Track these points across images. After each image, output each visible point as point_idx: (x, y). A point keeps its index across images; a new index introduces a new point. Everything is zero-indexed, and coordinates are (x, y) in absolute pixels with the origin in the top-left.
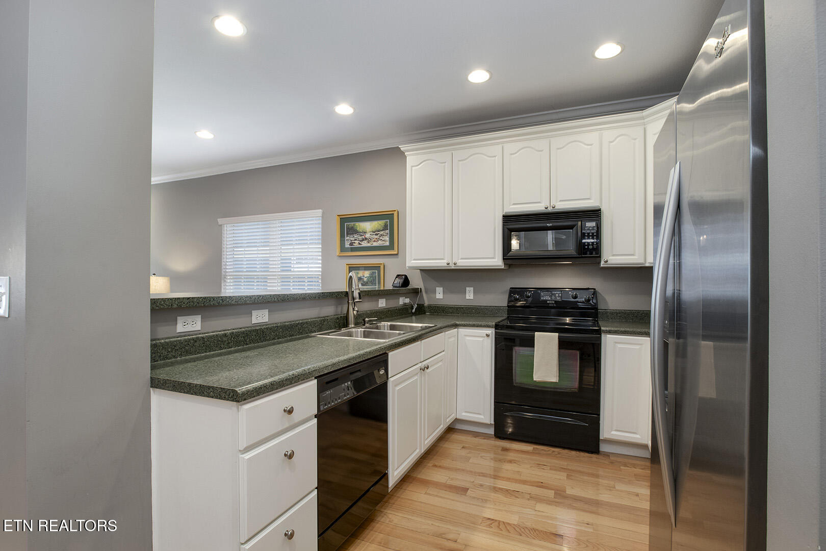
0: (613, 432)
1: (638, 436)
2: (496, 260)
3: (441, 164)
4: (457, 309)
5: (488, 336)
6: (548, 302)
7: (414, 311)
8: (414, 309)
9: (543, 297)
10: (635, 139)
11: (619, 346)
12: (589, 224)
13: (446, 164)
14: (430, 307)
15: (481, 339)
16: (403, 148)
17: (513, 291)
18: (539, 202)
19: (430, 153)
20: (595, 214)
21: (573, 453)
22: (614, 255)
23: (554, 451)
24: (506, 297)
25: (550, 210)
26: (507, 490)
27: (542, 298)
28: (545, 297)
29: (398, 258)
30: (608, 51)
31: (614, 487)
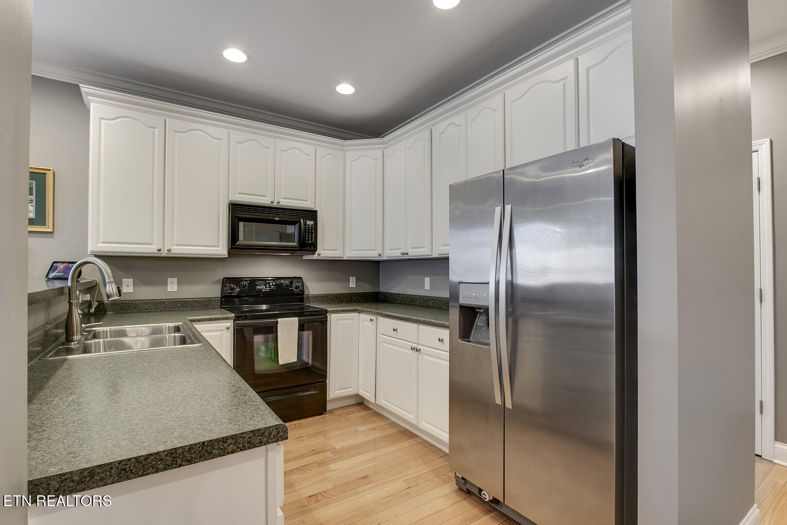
0: (336, 392)
1: (352, 389)
2: (220, 248)
3: (150, 129)
4: (156, 304)
5: (228, 328)
6: (264, 291)
7: (92, 310)
8: (94, 308)
9: (258, 285)
10: (339, 160)
11: (340, 322)
12: (309, 222)
13: (157, 129)
14: (114, 304)
15: (219, 333)
16: (85, 89)
17: (227, 281)
18: (265, 196)
19: (137, 110)
20: (312, 214)
21: (309, 419)
22: (324, 250)
23: (295, 424)
24: (219, 287)
25: (275, 205)
26: (297, 469)
27: (257, 287)
28: (261, 287)
29: (53, 237)
30: (345, 89)
31: (358, 431)
